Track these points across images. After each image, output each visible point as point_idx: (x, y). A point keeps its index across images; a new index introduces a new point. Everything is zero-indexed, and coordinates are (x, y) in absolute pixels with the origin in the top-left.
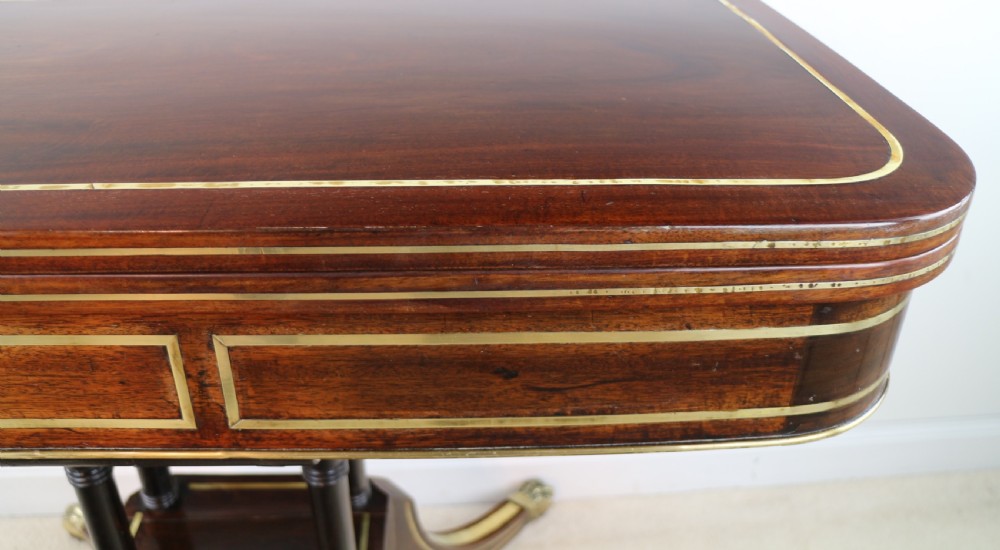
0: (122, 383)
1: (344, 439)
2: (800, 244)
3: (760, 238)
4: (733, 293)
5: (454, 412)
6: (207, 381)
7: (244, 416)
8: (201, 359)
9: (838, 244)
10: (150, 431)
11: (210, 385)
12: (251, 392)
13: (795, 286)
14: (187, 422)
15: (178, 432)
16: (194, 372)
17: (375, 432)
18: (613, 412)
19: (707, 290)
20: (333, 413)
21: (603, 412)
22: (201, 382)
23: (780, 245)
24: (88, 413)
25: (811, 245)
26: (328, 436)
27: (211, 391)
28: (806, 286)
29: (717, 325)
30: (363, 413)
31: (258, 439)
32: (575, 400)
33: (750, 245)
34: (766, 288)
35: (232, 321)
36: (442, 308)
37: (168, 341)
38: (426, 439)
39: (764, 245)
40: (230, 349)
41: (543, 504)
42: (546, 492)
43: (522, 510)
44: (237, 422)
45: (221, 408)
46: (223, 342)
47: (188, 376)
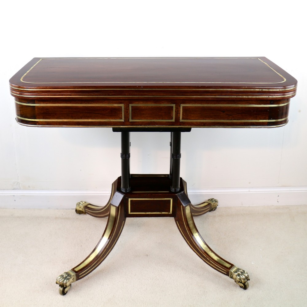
0: (165, 113)
1: (197, 124)
2: (266, 90)
3: (260, 89)
4: (257, 98)
5: (215, 119)
6: (178, 112)
7: (182, 119)
8: (178, 108)
9: (272, 90)
10: (167, 122)
11: (179, 113)
12: (184, 115)
13: (266, 97)
14: (173, 120)
15: (172, 122)
16: (176, 111)
17: (203, 122)
18: (239, 120)
19: (253, 97)
20: (196, 119)
21: (238, 119)
23: (263, 90)
24: (158, 118)
25: (268, 90)
26: (195, 123)
27: (178, 114)
28: (268, 97)
29: (255, 104)
30: (201, 119)
31: (184, 124)
32: (234, 117)
34: (262, 97)
35: (184, 101)
36: (215, 99)
37: (174, 105)
38: (210, 124)
39: (261, 90)
40: (183, 107)
41: (215, 204)
42: (216, 201)
43: (209, 204)
44: (181, 120)
45: (179, 118)
46: (182, 105)
47: (175, 111)
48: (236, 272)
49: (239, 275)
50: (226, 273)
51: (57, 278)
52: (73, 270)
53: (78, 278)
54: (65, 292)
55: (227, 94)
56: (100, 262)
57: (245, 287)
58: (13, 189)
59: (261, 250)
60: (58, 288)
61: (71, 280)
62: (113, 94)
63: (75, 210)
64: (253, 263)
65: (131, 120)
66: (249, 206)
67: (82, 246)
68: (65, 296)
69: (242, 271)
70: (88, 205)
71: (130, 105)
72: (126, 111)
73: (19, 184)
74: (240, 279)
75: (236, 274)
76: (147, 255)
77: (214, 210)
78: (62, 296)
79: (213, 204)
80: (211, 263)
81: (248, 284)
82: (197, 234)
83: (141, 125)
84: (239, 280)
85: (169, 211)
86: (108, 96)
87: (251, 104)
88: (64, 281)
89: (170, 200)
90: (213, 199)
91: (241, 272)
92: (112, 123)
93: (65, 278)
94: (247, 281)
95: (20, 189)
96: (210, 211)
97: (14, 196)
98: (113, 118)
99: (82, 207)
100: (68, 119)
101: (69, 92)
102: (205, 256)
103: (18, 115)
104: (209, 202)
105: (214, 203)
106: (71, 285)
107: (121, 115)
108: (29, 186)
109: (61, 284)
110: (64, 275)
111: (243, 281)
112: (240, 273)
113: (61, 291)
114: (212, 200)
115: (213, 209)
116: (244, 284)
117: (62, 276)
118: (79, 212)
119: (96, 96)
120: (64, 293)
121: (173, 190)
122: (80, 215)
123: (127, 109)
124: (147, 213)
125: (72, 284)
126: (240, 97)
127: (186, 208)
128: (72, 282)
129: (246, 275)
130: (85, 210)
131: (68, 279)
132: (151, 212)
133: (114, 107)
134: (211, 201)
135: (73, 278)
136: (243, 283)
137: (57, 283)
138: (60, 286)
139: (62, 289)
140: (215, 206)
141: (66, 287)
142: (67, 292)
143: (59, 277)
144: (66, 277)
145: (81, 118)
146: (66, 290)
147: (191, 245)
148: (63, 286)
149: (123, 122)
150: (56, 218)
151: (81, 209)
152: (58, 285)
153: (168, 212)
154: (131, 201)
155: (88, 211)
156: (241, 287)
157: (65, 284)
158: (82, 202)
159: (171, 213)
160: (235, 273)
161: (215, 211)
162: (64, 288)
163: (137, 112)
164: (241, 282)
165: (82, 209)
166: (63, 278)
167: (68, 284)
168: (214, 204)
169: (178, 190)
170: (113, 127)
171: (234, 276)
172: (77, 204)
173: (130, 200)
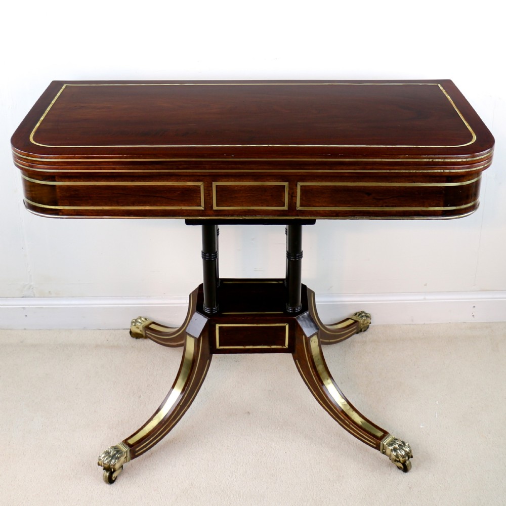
0: (272, 196)
1: (325, 213)
2: (440, 160)
3: (429, 158)
4: (424, 172)
5: (355, 205)
6: (294, 195)
7: (301, 206)
8: (293, 189)
9: (449, 160)
10: (275, 210)
12: (304, 199)
13: (439, 171)
14: (286, 208)
15: (283, 211)
16: (291, 193)
17: (334, 211)
18: (395, 206)
19: (418, 171)
20: (324, 205)
21: (392, 206)
22: (292, 196)
23: (435, 160)
24: (260, 205)
25: (442, 160)
26: (322, 212)
27: (294, 198)
28: (442, 171)
29: (422, 182)
30: (331, 205)
31: (303, 213)
32: (386, 202)
33: (428, 160)
34: (432, 171)
35: (303, 178)
36: (355, 175)
37: (286, 184)
38: (346, 213)
39: (431, 160)
40: (301, 186)
41: (366, 322)
42: (367, 316)
43: (356, 322)
44: (299, 208)
45: (296, 203)
46: (300, 184)
47: (289, 194)
48: (390, 444)
49: (395, 450)
50: (375, 446)
51: (100, 457)
52: (125, 442)
53: (134, 454)
54: (113, 479)
55: (375, 167)
56: (169, 429)
57: (405, 469)
58: (22, 296)
59: (437, 402)
60: (102, 473)
61: (123, 459)
62: (185, 166)
63: (129, 330)
64: (422, 427)
65: (215, 208)
66: (424, 324)
67: (140, 397)
68: (113, 485)
69: (400, 443)
70: (150, 324)
71: (214, 184)
72: (207, 192)
73: (33, 288)
74: (397, 456)
75: (391, 448)
76: (249, 413)
77: (365, 331)
78: (108, 486)
79: (361, 321)
80: (352, 429)
81: (410, 463)
82: (329, 381)
83: (232, 215)
84: (394, 458)
85: (283, 344)
86: (177, 171)
87: (414, 182)
88: (110, 461)
89: (284, 327)
90: (363, 312)
91: (400, 445)
92: (184, 213)
93: (113, 457)
94: (408, 459)
95: (35, 297)
96: (357, 333)
97: (24, 308)
98: (186, 205)
99: (141, 328)
100: (111, 206)
101: (111, 164)
102: (341, 417)
103: (28, 198)
104: (355, 318)
105: (365, 320)
106: (122, 467)
107: (199, 199)
108: (50, 292)
109: (106, 466)
110: (110, 452)
111: (401, 459)
112: (397, 446)
113: (106, 477)
114: (360, 314)
115: (363, 330)
116: (404, 464)
117: (107, 453)
118: (135, 335)
119: (158, 171)
120: (110, 480)
121: (290, 310)
122: (138, 340)
123: (209, 191)
124: (247, 347)
125: (124, 465)
126: (397, 171)
127: (312, 339)
128: (124, 462)
129: (407, 450)
130: (146, 333)
131: (118, 458)
132: (254, 345)
133: (188, 187)
134: (358, 316)
135: (125, 456)
136: (402, 462)
137: (99, 465)
138: (105, 469)
139: (108, 474)
140: (366, 325)
141: (115, 471)
142: (116, 479)
143: (103, 456)
144: (115, 455)
145: (133, 205)
146: (114, 475)
147: (319, 400)
148: (110, 470)
149: (202, 210)
150: (97, 346)
151: (138, 331)
152: (102, 468)
153: (282, 346)
154: (220, 328)
155: (151, 335)
156: (399, 468)
157: (112, 467)
158: (140, 318)
159: (287, 347)
160: (389, 446)
161: (366, 333)
162: (111, 473)
163: (225, 195)
164: (399, 461)
165: (141, 331)
166: (110, 457)
167: (117, 466)
168: (364, 322)
169: (298, 309)
170: (187, 218)
171: (388, 451)
172: (132, 322)
173: (218, 326)
